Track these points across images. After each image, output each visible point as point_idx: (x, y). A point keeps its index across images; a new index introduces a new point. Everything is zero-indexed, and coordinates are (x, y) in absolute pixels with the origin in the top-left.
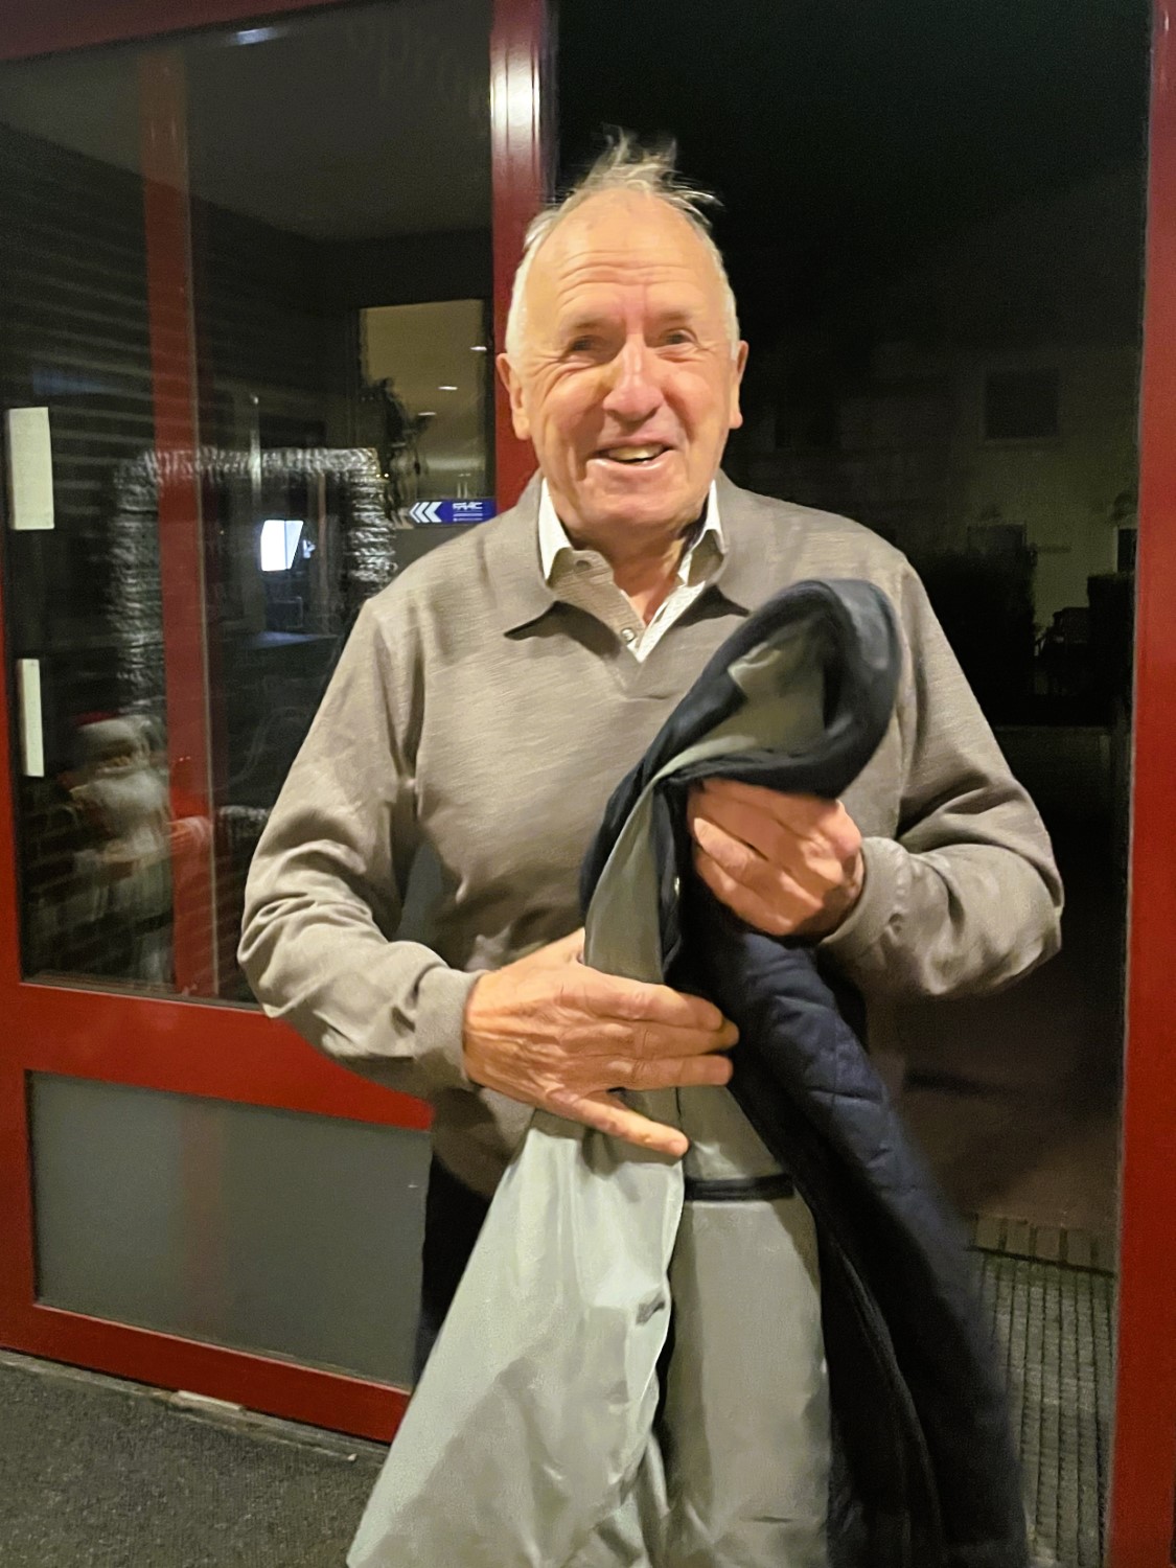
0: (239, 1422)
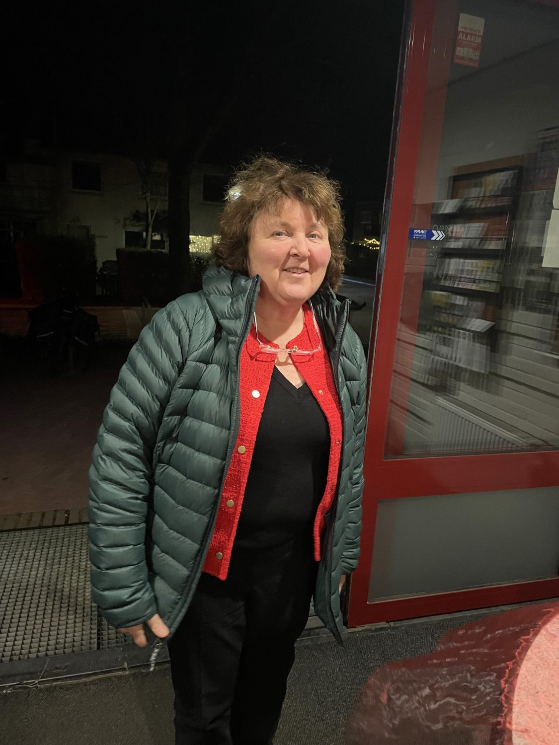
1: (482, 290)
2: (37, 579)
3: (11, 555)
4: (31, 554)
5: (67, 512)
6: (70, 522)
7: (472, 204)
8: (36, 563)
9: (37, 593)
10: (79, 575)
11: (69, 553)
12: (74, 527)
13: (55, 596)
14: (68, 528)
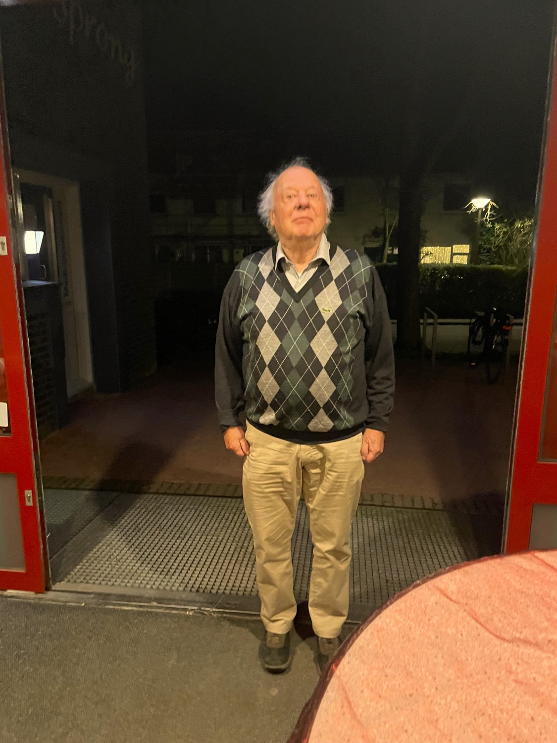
0: (35, 598)
2: (231, 536)
3: (217, 515)
4: (231, 518)
8: (233, 524)
9: (228, 547)
13: (241, 551)
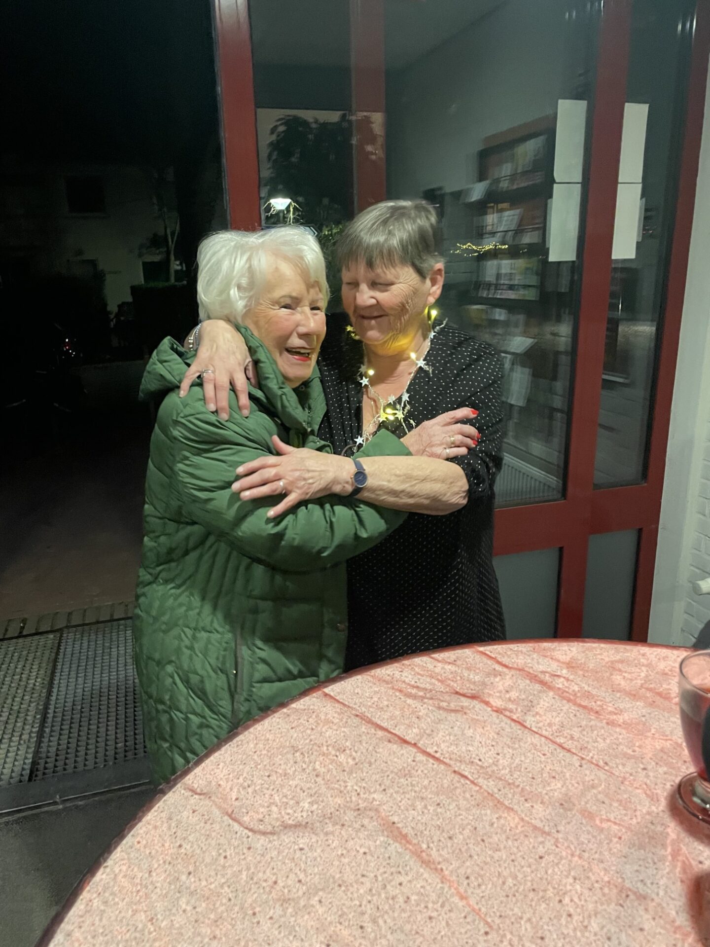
1: (520, 298)
5: (24, 621)
6: (25, 633)
7: (504, 185)
10: (24, 695)
11: (17, 670)
12: (29, 639)
14: (21, 640)
